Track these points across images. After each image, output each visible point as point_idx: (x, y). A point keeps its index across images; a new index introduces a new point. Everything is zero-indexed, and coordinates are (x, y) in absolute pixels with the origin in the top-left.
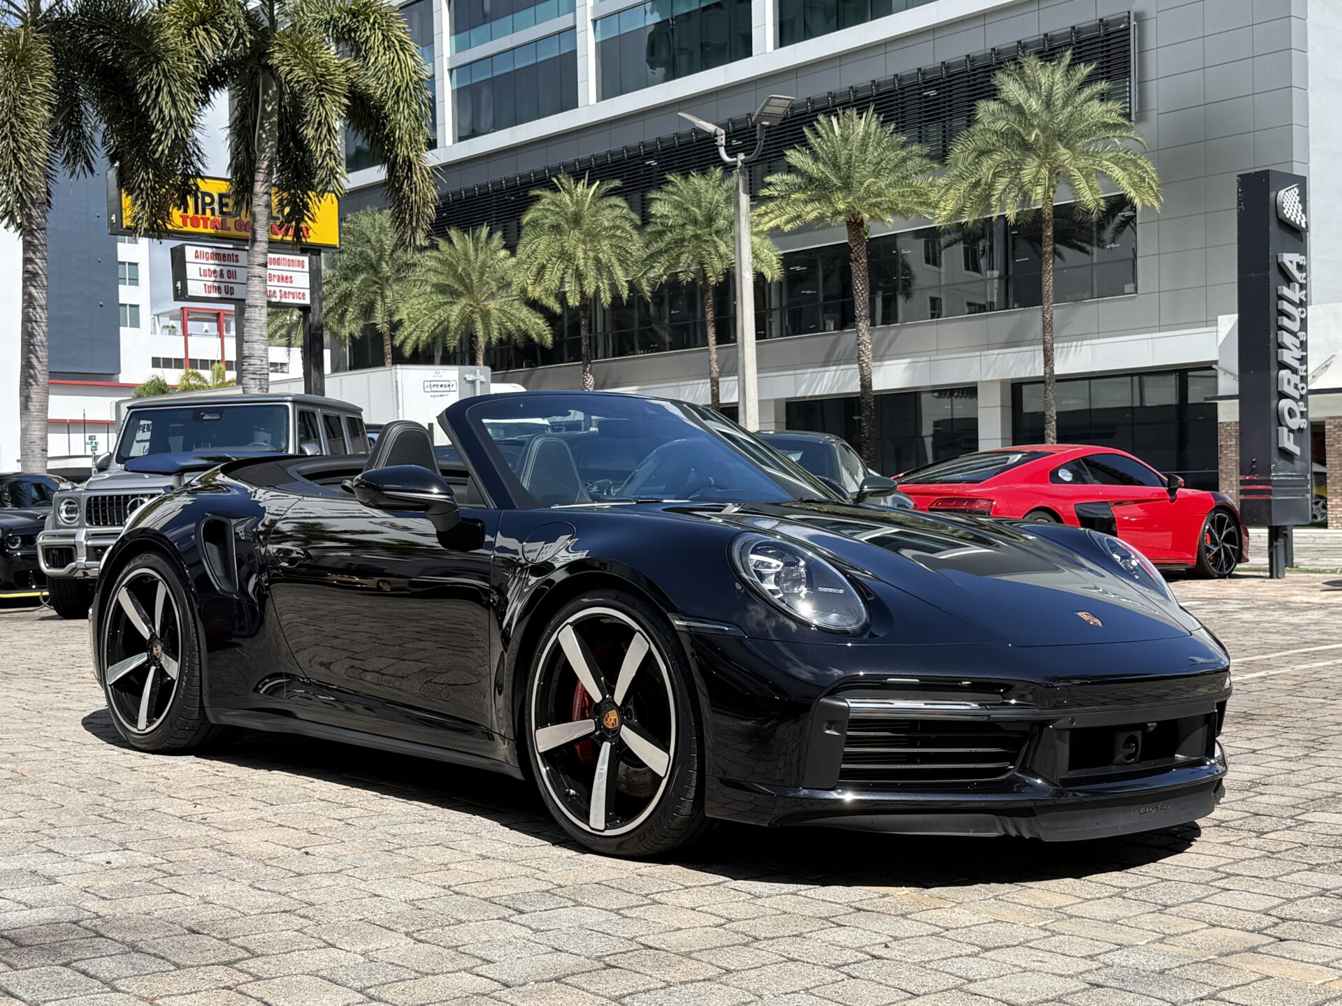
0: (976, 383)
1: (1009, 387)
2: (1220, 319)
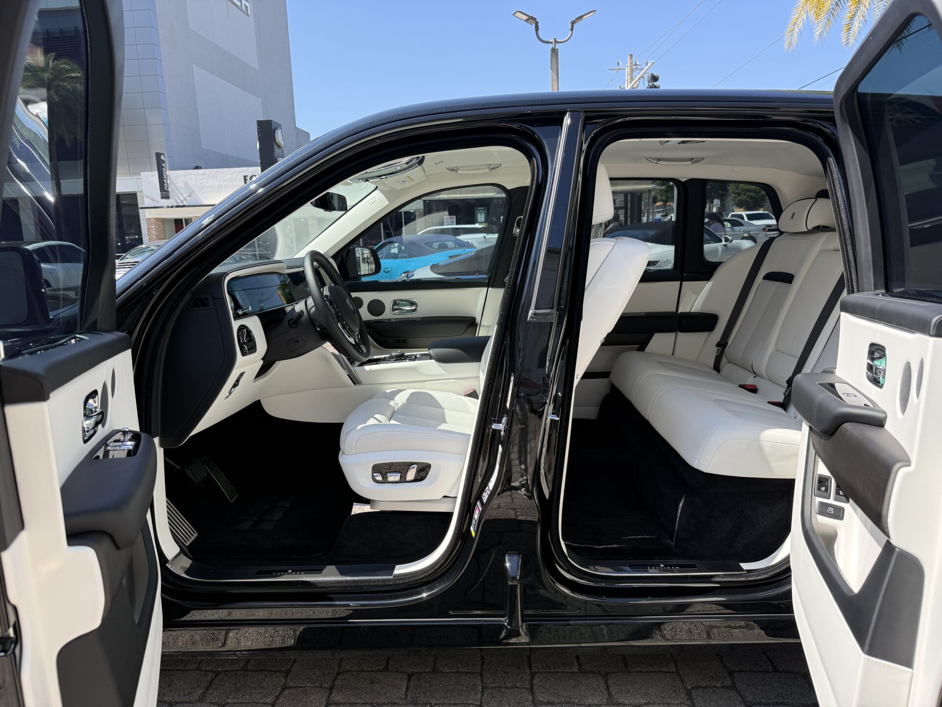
0: (17, 198)
2: (141, 173)
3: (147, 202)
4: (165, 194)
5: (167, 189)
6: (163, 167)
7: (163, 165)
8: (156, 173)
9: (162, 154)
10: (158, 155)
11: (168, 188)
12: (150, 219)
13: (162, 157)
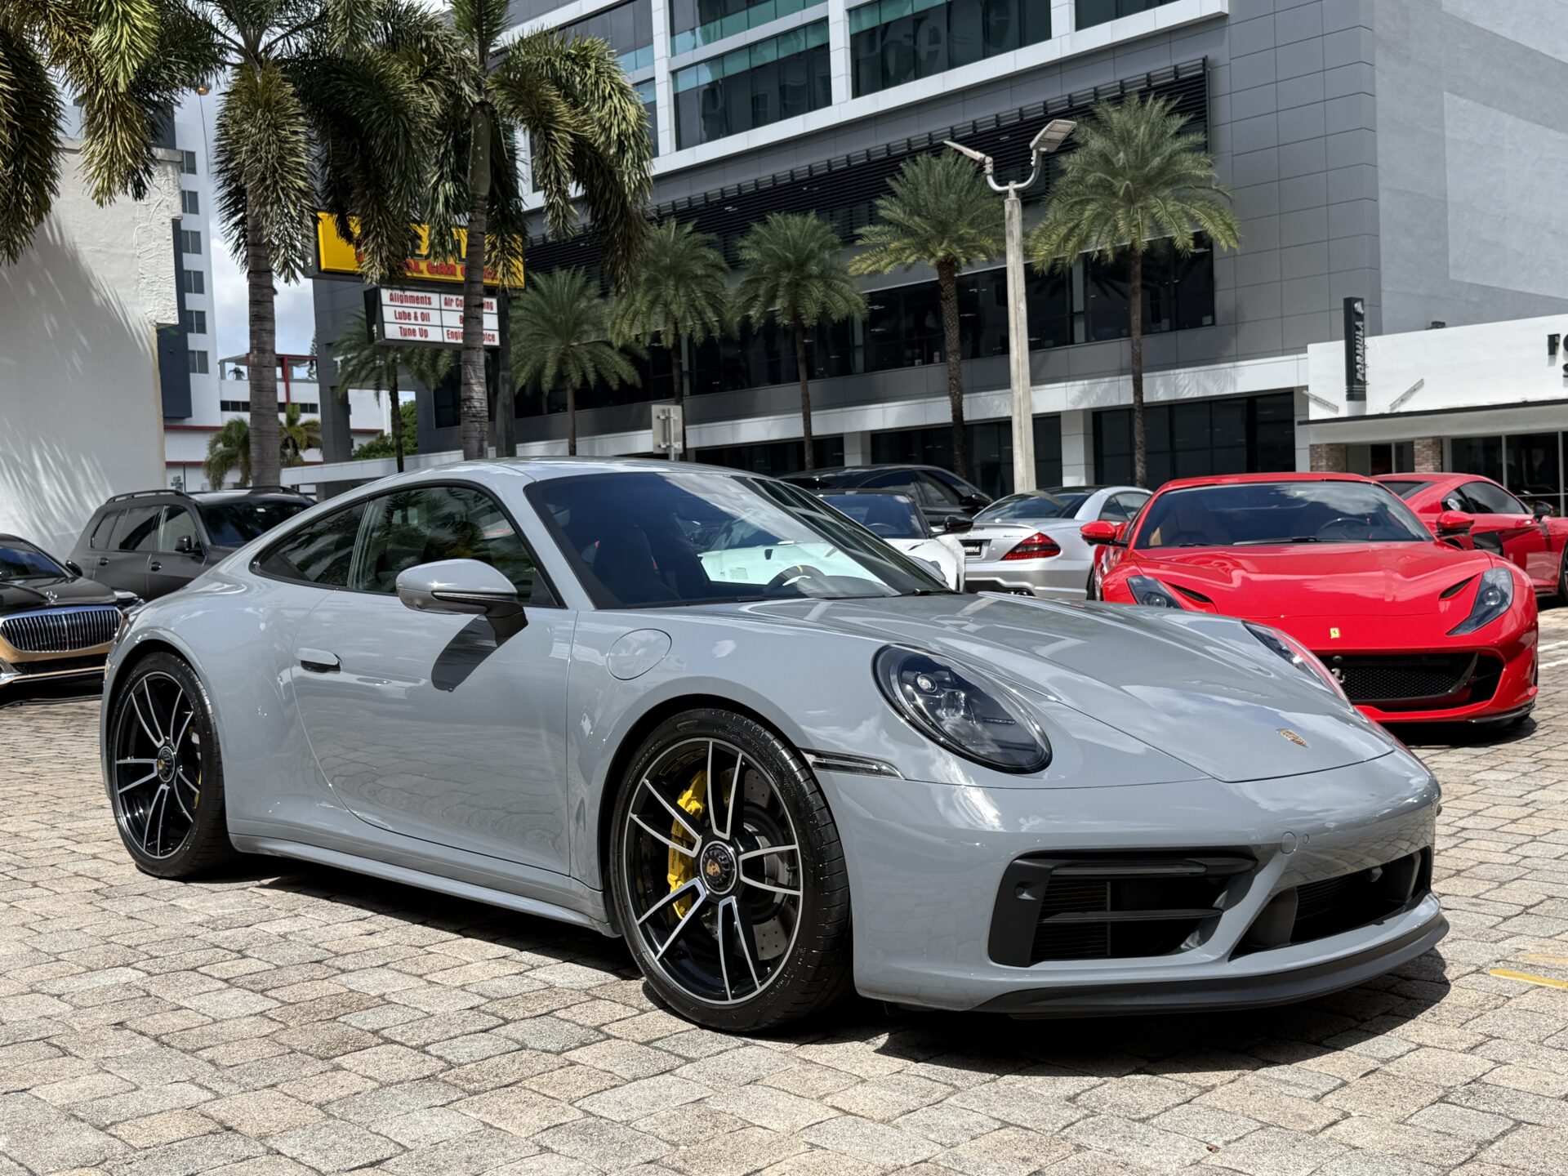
0: (1059, 412)
1: (1090, 416)
2: (1310, 347)
3: (1316, 412)
4: (1356, 387)
5: (1359, 377)
6: (1358, 329)
7: (1359, 324)
8: (1341, 345)
9: (1357, 300)
10: (1349, 303)
11: (1364, 375)
12: (1319, 446)
13: (1358, 306)
